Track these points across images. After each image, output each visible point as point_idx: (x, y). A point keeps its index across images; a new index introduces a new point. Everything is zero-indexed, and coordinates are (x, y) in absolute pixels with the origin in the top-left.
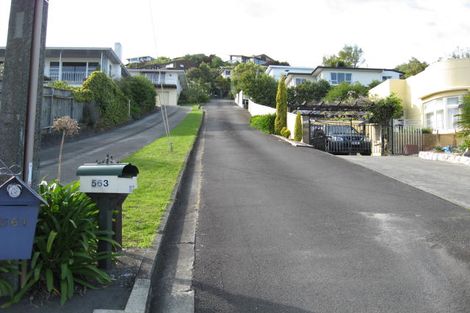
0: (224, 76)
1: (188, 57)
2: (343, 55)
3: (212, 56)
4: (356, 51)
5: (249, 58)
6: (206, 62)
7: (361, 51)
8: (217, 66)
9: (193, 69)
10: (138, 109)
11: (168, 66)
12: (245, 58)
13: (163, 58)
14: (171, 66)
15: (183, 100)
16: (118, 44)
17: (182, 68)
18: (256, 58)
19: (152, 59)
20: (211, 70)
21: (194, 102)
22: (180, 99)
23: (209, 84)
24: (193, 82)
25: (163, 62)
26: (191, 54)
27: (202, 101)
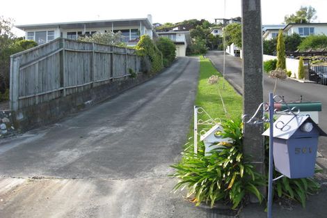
0: (214, 34)
1: (186, 22)
2: (300, 14)
3: (203, 21)
4: (310, 10)
5: (228, 20)
6: (200, 25)
7: (314, 11)
8: (207, 28)
9: (192, 30)
10: (166, 60)
11: (174, 29)
12: (226, 21)
13: (168, 24)
14: (177, 29)
15: (189, 52)
16: (149, 15)
17: (184, 30)
18: (234, 20)
19: (160, 25)
20: (204, 30)
21: (197, 54)
22: (186, 52)
23: (205, 40)
24: (194, 40)
25: (168, 26)
26: (188, 20)
27: (203, 52)
